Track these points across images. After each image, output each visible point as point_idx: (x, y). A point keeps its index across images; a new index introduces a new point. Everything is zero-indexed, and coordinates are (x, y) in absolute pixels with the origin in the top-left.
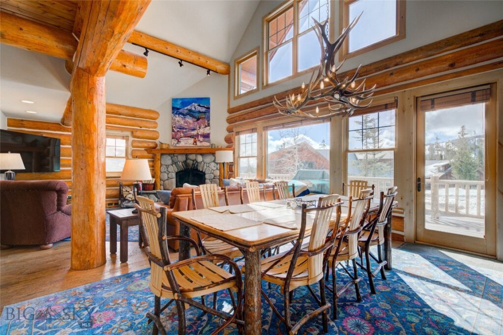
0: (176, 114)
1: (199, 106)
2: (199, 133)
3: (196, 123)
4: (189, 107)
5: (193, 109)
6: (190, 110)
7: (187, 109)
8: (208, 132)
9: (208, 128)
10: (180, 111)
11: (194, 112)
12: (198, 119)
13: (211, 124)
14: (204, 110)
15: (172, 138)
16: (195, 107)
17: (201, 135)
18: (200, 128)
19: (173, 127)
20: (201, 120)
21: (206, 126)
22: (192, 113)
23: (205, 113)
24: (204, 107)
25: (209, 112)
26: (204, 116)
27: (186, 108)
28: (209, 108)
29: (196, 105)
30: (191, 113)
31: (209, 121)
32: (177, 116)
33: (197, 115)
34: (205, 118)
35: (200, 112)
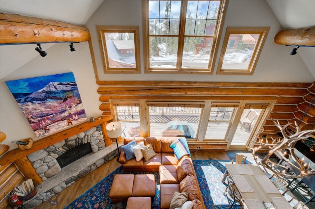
0: (26, 101)
1: (61, 84)
2: (72, 113)
3: (64, 105)
4: (45, 89)
5: (53, 89)
6: (49, 92)
7: (43, 92)
8: (82, 108)
9: (81, 105)
10: (32, 96)
11: (55, 93)
12: (65, 100)
13: (83, 101)
14: (69, 88)
15: (34, 131)
16: (54, 86)
17: (75, 114)
18: (71, 107)
19: (28, 119)
20: (69, 100)
21: (78, 104)
22: (52, 95)
23: (71, 90)
24: (69, 84)
25: (77, 89)
26: (72, 95)
27: (41, 90)
28: (75, 85)
29: (56, 84)
30: (50, 95)
31: (79, 98)
32: (29, 103)
33: (61, 95)
34: (73, 96)
35: (64, 91)
